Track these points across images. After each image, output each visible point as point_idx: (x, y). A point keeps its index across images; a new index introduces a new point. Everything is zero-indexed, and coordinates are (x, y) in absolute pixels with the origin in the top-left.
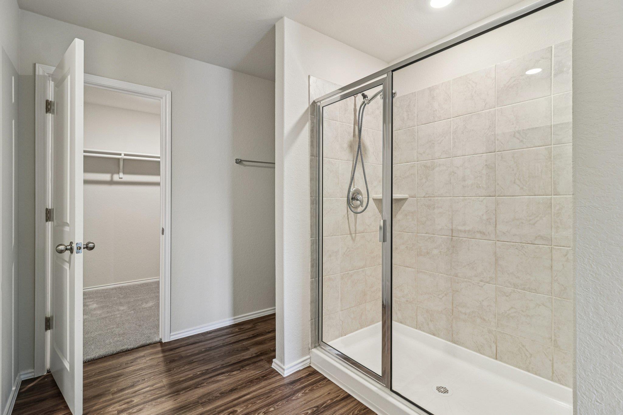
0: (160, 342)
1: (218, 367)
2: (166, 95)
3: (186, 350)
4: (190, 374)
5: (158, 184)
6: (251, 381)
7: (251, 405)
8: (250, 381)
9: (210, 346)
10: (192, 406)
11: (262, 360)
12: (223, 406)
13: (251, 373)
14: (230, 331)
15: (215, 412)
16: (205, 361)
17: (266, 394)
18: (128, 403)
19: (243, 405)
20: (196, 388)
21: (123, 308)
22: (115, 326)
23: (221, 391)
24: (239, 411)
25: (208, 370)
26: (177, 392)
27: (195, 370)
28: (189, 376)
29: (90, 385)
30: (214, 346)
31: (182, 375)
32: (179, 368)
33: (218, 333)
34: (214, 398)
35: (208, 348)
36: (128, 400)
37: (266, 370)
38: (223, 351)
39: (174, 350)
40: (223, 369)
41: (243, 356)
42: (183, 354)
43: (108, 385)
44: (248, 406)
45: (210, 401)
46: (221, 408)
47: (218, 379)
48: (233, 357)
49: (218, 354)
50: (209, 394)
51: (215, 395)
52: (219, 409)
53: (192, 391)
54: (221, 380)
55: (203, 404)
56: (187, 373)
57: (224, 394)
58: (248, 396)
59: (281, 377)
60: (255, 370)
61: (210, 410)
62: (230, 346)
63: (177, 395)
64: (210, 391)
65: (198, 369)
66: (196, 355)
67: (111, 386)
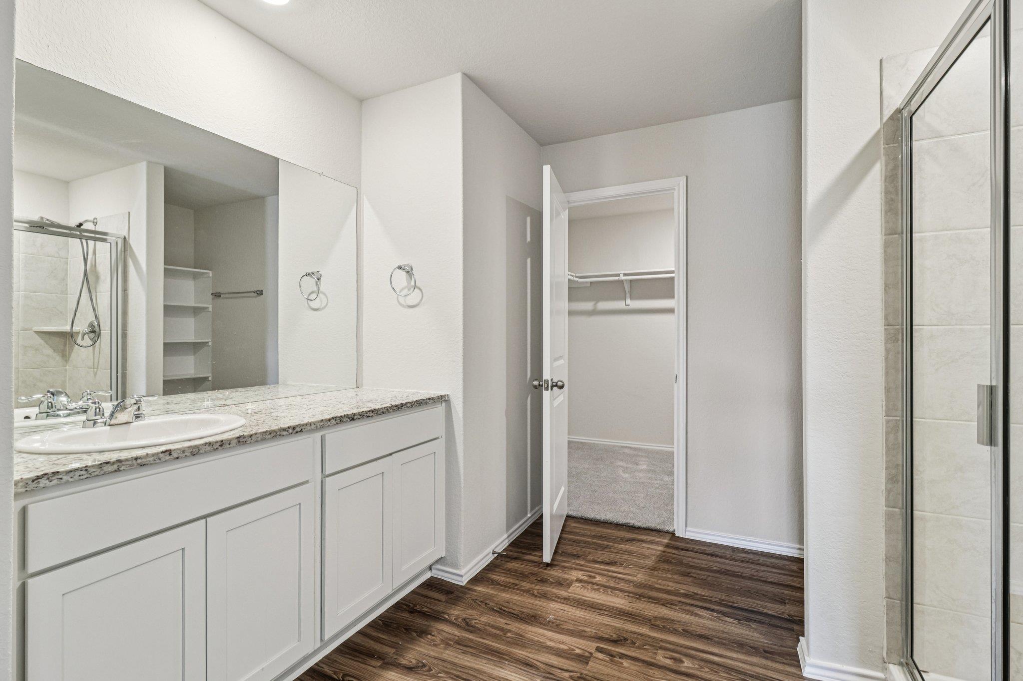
0: (673, 534)
1: (713, 599)
2: (679, 185)
3: (694, 558)
4: (671, 586)
5: (671, 311)
6: (743, 645)
7: (708, 670)
8: (739, 644)
9: (730, 569)
10: (640, 620)
11: (793, 630)
12: (673, 644)
13: (752, 634)
14: (781, 565)
15: (658, 645)
16: (704, 584)
17: (744, 675)
18: (590, 577)
19: (697, 663)
20: (663, 605)
21: (667, 479)
22: (642, 495)
23: (688, 628)
24: (686, 664)
25: (697, 594)
26: (640, 595)
27: (682, 586)
28: (669, 588)
29: (578, 543)
30: (734, 572)
31: (661, 582)
32: (666, 573)
33: (761, 558)
34: (671, 629)
35: (723, 570)
36: (592, 574)
37: (782, 646)
38: (741, 583)
39: (680, 550)
40: (717, 606)
41: (766, 607)
42: (686, 560)
43: (590, 550)
44: (704, 669)
45: (663, 629)
46: (668, 646)
47: (699, 613)
48: (748, 600)
49: (729, 584)
50: (670, 620)
51: (676, 627)
52: (664, 645)
53: (656, 605)
54: (701, 617)
55: (654, 627)
56: (669, 583)
57: (687, 633)
58: (716, 659)
59: (798, 673)
60: (764, 635)
61: (654, 638)
62: (759, 583)
63: (637, 598)
64: (675, 618)
65: (686, 587)
66: (700, 570)
67: (590, 553)
